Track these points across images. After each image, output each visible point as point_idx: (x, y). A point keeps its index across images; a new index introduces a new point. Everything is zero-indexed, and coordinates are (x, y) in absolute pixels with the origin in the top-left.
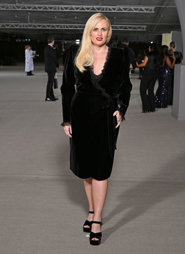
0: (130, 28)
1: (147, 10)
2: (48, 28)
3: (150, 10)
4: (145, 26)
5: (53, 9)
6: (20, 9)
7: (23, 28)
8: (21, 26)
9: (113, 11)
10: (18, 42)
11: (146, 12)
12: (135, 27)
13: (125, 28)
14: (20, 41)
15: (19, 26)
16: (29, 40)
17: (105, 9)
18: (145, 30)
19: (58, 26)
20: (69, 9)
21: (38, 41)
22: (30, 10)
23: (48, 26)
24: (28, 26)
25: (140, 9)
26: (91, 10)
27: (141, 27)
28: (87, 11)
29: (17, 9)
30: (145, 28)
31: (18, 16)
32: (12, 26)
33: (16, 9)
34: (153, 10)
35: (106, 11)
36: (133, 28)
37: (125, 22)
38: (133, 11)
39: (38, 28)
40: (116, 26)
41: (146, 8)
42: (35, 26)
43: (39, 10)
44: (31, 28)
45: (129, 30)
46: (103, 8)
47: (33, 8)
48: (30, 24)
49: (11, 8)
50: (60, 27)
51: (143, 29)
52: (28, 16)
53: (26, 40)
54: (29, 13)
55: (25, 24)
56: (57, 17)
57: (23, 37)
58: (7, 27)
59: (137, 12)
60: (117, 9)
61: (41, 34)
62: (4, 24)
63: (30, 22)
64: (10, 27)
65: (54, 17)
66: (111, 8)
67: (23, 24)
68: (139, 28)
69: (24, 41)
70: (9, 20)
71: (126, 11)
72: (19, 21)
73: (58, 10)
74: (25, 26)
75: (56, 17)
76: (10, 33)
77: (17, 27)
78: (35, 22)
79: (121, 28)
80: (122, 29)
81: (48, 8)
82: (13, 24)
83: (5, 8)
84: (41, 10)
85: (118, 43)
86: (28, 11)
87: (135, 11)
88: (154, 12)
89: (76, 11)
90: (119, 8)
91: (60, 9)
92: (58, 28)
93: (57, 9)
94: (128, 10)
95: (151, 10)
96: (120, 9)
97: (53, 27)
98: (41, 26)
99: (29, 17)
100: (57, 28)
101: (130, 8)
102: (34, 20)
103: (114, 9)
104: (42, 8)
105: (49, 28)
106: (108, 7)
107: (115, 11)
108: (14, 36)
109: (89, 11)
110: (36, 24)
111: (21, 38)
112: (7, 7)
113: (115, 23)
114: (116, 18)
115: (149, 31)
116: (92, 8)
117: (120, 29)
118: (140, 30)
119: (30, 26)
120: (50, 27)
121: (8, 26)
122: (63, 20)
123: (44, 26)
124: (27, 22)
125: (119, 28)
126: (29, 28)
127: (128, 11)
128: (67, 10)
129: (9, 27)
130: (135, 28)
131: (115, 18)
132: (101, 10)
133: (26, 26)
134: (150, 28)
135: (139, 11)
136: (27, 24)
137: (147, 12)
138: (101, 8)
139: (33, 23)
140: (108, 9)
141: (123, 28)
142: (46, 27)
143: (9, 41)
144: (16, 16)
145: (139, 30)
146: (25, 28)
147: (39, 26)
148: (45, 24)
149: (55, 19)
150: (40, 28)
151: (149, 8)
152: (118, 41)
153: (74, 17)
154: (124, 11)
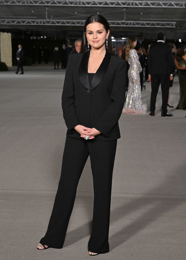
0: (158, 24)
1: (177, 5)
2: (67, 25)
3: (180, 5)
4: (175, 23)
5: (74, 4)
6: (37, 4)
7: (41, 24)
8: (38, 23)
9: (140, 6)
10: (33, 39)
11: (176, 7)
12: (163, 23)
13: (153, 24)
14: (35, 38)
15: (36, 23)
16: (45, 37)
17: (131, 4)
18: (175, 27)
19: (78, 23)
20: (91, 4)
21: (56, 39)
22: (49, 5)
23: (68, 23)
24: (46, 22)
25: (169, 3)
26: (115, 5)
27: (171, 23)
28: (111, 6)
29: (35, 4)
30: (174, 25)
31: (34, 11)
32: (29, 23)
33: (33, 4)
34: (184, 5)
35: (132, 6)
36: (161, 24)
37: (152, 18)
38: (162, 6)
39: (57, 25)
40: (143, 23)
41: (177, 2)
42: (53, 23)
43: (58, 5)
44: (49, 24)
45: (157, 26)
46: (129, 3)
47: (52, 2)
48: (48, 20)
49: (27, 3)
50: (80, 23)
51: (172, 25)
52: (45, 12)
53: (42, 37)
54: (47, 9)
55: (42, 20)
56: (78, 13)
57: (38, 34)
58: (22, 24)
59: (166, 7)
60: (143, 4)
61: (59, 31)
62: (20, 20)
63: (48, 18)
64: (26, 23)
65: (75, 12)
66: (137, 3)
67: (40, 20)
68: (168, 25)
69: (39, 38)
70: (25, 16)
71: (154, 7)
72: (36, 18)
73: (80, 6)
74: (42, 23)
75: (76, 13)
76: (25, 30)
77: (33, 23)
78: (53, 18)
79: (148, 24)
80: (149, 26)
81: (69, 3)
82: (30, 20)
83: (21, 3)
84: (60, 5)
85: (143, 40)
86: (46, 6)
87: (164, 7)
88: (185, 7)
89: (99, 6)
90: (147, 2)
91: (81, 4)
92: (79, 25)
93: (78, 3)
94: (156, 4)
95: (182, 5)
96: (147, 4)
97: (73, 23)
98: (60, 23)
99: (47, 12)
100: (77, 25)
101: (159, 3)
102: (52, 16)
103: (141, 4)
104: (62, 3)
105: (69, 25)
106: (134, 1)
107: (142, 6)
108: (29, 33)
109: (113, 6)
110: (54, 21)
111: (36, 35)
112: (23, 2)
113: (141, 19)
114: (143, 13)
115: (179, 28)
116: (117, 3)
117: (147, 26)
118: (169, 27)
119: (48, 22)
120: (71, 23)
121: (23, 22)
122: (85, 15)
123: (64, 23)
124: (45, 18)
125: (146, 24)
126: (47, 24)
127: (156, 6)
128: (89, 6)
129: (24, 24)
130: (163, 25)
131: (141, 13)
132: (126, 5)
133: (44, 23)
134: (180, 24)
135: (169, 5)
136: (44, 20)
137: (178, 7)
138: (126, 3)
139: (51, 19)
140: (134, 4)
141: (151, 24)
142: (65, 24)
143: (23, 38)
144: (33, 12)
145: (167, 27)
146: (42, 24)
147: (58, 23)
148: (64, 21)
149: (76, 15)
150: (59, 25)
151: (179, 2)
152: (143, 38)
153: (97, 13)
154: (152, 6)
